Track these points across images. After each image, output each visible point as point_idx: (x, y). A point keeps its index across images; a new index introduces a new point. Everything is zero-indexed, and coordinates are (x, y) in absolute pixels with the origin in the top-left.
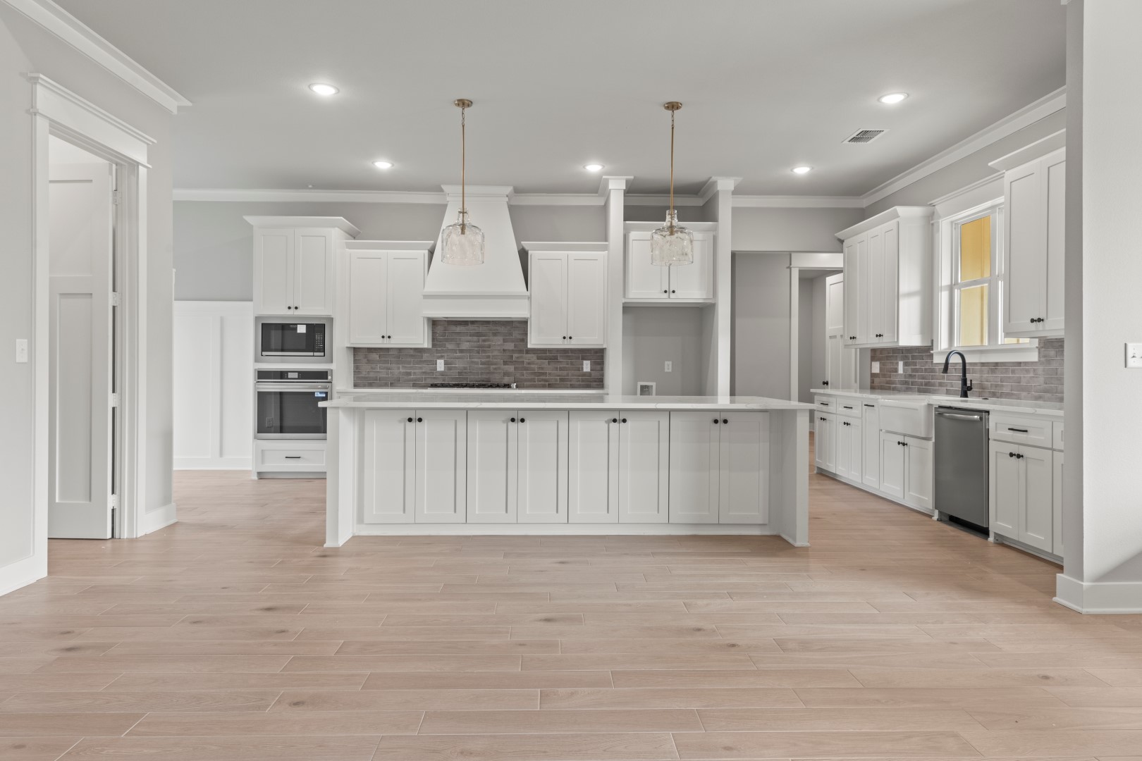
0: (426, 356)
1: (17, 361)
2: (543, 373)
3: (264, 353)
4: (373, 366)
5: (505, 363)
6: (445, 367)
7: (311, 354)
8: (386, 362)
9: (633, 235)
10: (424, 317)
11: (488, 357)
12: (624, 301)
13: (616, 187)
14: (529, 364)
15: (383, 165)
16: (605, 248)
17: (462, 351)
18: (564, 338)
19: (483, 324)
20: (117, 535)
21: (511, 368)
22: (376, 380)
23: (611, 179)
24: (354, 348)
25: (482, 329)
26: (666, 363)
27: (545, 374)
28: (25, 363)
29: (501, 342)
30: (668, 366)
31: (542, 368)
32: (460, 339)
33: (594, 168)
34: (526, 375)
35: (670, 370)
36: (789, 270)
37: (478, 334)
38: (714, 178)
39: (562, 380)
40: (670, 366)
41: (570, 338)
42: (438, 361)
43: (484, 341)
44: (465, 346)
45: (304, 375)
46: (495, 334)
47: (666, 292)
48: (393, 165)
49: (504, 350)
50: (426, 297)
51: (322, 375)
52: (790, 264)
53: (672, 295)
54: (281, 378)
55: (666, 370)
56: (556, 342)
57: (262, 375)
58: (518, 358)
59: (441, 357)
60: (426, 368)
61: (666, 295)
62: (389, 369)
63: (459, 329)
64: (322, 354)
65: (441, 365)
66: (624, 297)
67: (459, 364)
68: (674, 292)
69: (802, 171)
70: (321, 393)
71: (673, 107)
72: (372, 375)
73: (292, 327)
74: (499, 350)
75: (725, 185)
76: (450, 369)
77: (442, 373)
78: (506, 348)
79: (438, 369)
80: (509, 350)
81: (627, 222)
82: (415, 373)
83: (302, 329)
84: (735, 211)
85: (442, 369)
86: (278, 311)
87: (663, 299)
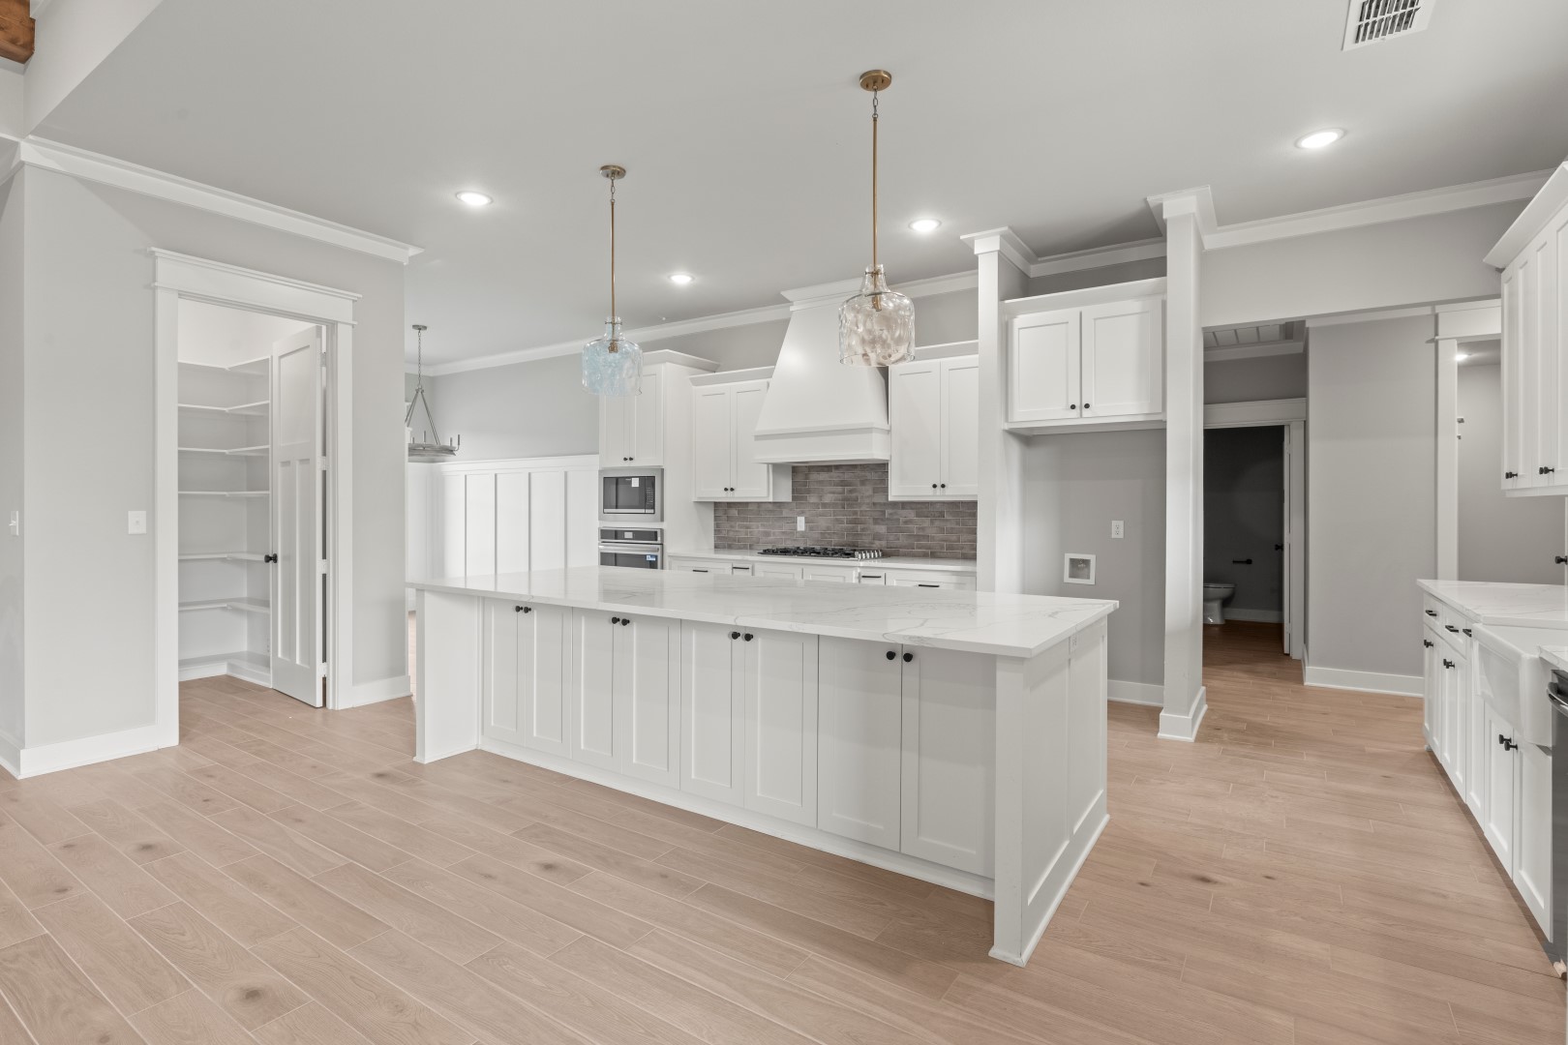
0: (785, 513)
1: (130, 532)
2: (923, 536)
3: (606, 510)
4: (733, 523)
5: (876, 521)
6: (806, 526)
7: (643, 511)
8: (745, 519)
9: (1020, 321)
10: (768, 464)
11: (855, 513)
12: (1007, 427)
13: (987, 248)
14: (906, 522)
15: (681, 279)
16: (974, 349)
17: (824, 505)
18: (935, 486)
19: (848, 470)
20: (330, 705)
21: (882, 529)
22: (735, 541)
23: (979, 237)
24: (715, 503)
25: (847, 476)
26: (1114, 523)
27: (926, 537)
28: (143, 534)
29: (870, 492)
30: (1117, 529)
31: (923, 529)
32: (823, 490)
33: (925, 226)
34: (902, 540)
35: (1121, 536)
36: (1433, 345)
37: (843, 483)
38: (1152, 200)
39: (950, 548)
40: (1121, 530)
41: (943, 486)
42: (799, 518)
43: (851, 491)
44: (828, 498)
45: (640, 535)
46: (863, 483)
47: (1073, 407)
48: (693, 279)
49: (874, 504)
50: (758, 438)
51: (652, 535)
52: (1437, 334)
53: (1086, 413)
54: (616, 538)
55: (1114, 536)
56: (924, 493)
57: (607, 535)
58: (891, 514)
59: (802, 513)
60: (786, 527)
61: (1074, 413)
62: (748, 528)
63: (823, 476)
64: (652, 511)
65: (801, 524)
66: (1007, 420)
67: (823, 523)
68: (1087, 406)
69: (1319, 141)
70: (652, 556)
71: (875, 82)
72: (731, 534)
73: (627, 480)
74: (868, 504)
75: (1179, 208)
76: (811, 529)
77: (803, 534)
78: (875, 501)
79: (799, 529)
80: (880, 504)
81: (1007, 302)
82: (774, 533)
83: (635, 483)
84: (1205, 258)
85: (803, 529)
86: (617, 465)
87: (1072, 419)
